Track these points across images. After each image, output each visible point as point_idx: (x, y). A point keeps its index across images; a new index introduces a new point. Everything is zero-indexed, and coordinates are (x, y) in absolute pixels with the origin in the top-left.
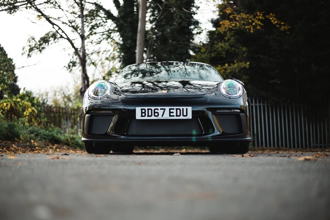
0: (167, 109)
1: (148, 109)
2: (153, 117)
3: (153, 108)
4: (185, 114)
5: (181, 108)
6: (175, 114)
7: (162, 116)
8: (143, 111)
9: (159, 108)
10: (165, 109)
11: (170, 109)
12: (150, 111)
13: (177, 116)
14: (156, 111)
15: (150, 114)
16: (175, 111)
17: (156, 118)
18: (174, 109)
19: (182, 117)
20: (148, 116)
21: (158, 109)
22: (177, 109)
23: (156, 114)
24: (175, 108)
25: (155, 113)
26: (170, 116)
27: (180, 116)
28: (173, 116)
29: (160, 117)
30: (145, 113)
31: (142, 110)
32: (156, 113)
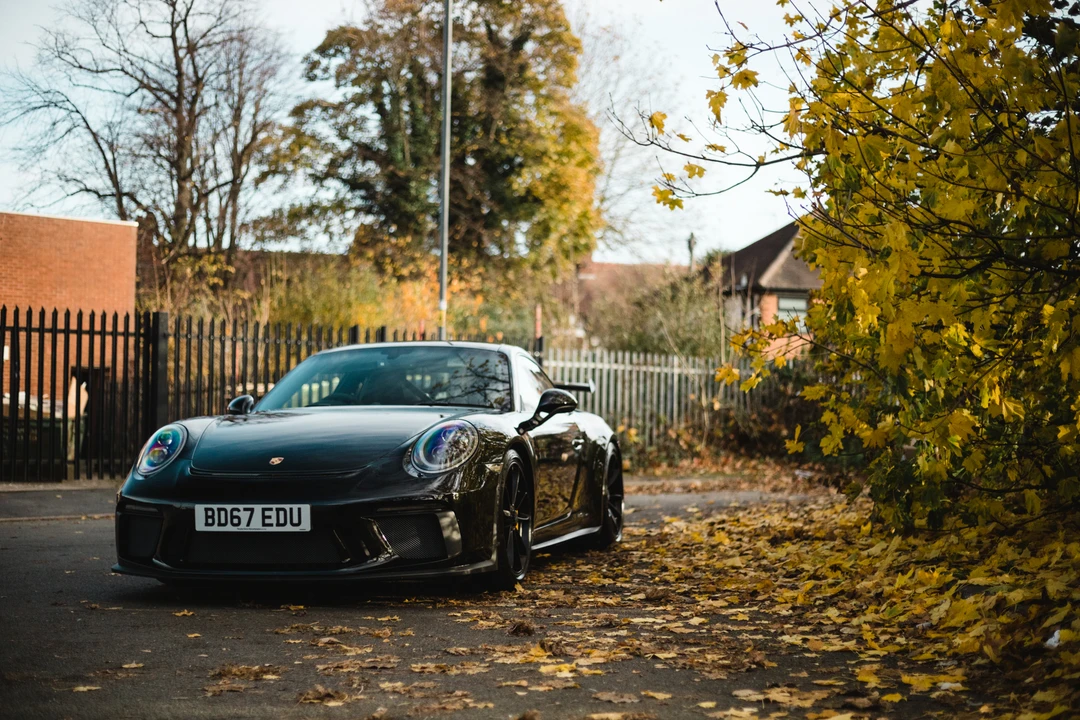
0: (258, 508)
1: (219, 510)
2: (229, 528)
3: (229, 507)
4: (296, 521)
5: (287, 507)
6: (273, 521)
7: (248, 525)
8: (210, 513)
9: (241, 507)
10: (252, 510)
11: (264, 510)
12: (223, 513)
13: (278, 524)
14: (235, 513)
15: (223, 521)
16: (273, 514)
17: (235, 529)
18: (271, 509)
19: (289, 528)
20: (220, 524)
21: (238, 510)
22: (278, 510)
23: (236, 521)
24: (274, 506)
25: (233, 517)
26: (264, 525)
27: (284, 524)
28: (271, 525)
29: (243, 527)
30: (212, 517)
31: (206, 510)
32: (234, 519)
